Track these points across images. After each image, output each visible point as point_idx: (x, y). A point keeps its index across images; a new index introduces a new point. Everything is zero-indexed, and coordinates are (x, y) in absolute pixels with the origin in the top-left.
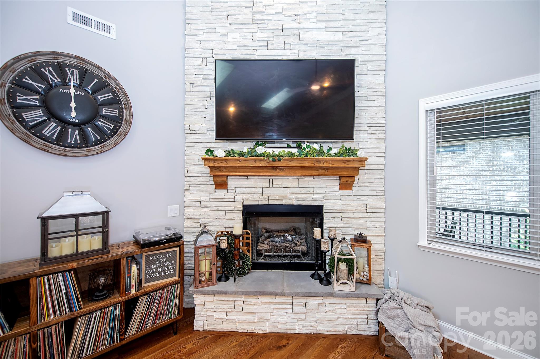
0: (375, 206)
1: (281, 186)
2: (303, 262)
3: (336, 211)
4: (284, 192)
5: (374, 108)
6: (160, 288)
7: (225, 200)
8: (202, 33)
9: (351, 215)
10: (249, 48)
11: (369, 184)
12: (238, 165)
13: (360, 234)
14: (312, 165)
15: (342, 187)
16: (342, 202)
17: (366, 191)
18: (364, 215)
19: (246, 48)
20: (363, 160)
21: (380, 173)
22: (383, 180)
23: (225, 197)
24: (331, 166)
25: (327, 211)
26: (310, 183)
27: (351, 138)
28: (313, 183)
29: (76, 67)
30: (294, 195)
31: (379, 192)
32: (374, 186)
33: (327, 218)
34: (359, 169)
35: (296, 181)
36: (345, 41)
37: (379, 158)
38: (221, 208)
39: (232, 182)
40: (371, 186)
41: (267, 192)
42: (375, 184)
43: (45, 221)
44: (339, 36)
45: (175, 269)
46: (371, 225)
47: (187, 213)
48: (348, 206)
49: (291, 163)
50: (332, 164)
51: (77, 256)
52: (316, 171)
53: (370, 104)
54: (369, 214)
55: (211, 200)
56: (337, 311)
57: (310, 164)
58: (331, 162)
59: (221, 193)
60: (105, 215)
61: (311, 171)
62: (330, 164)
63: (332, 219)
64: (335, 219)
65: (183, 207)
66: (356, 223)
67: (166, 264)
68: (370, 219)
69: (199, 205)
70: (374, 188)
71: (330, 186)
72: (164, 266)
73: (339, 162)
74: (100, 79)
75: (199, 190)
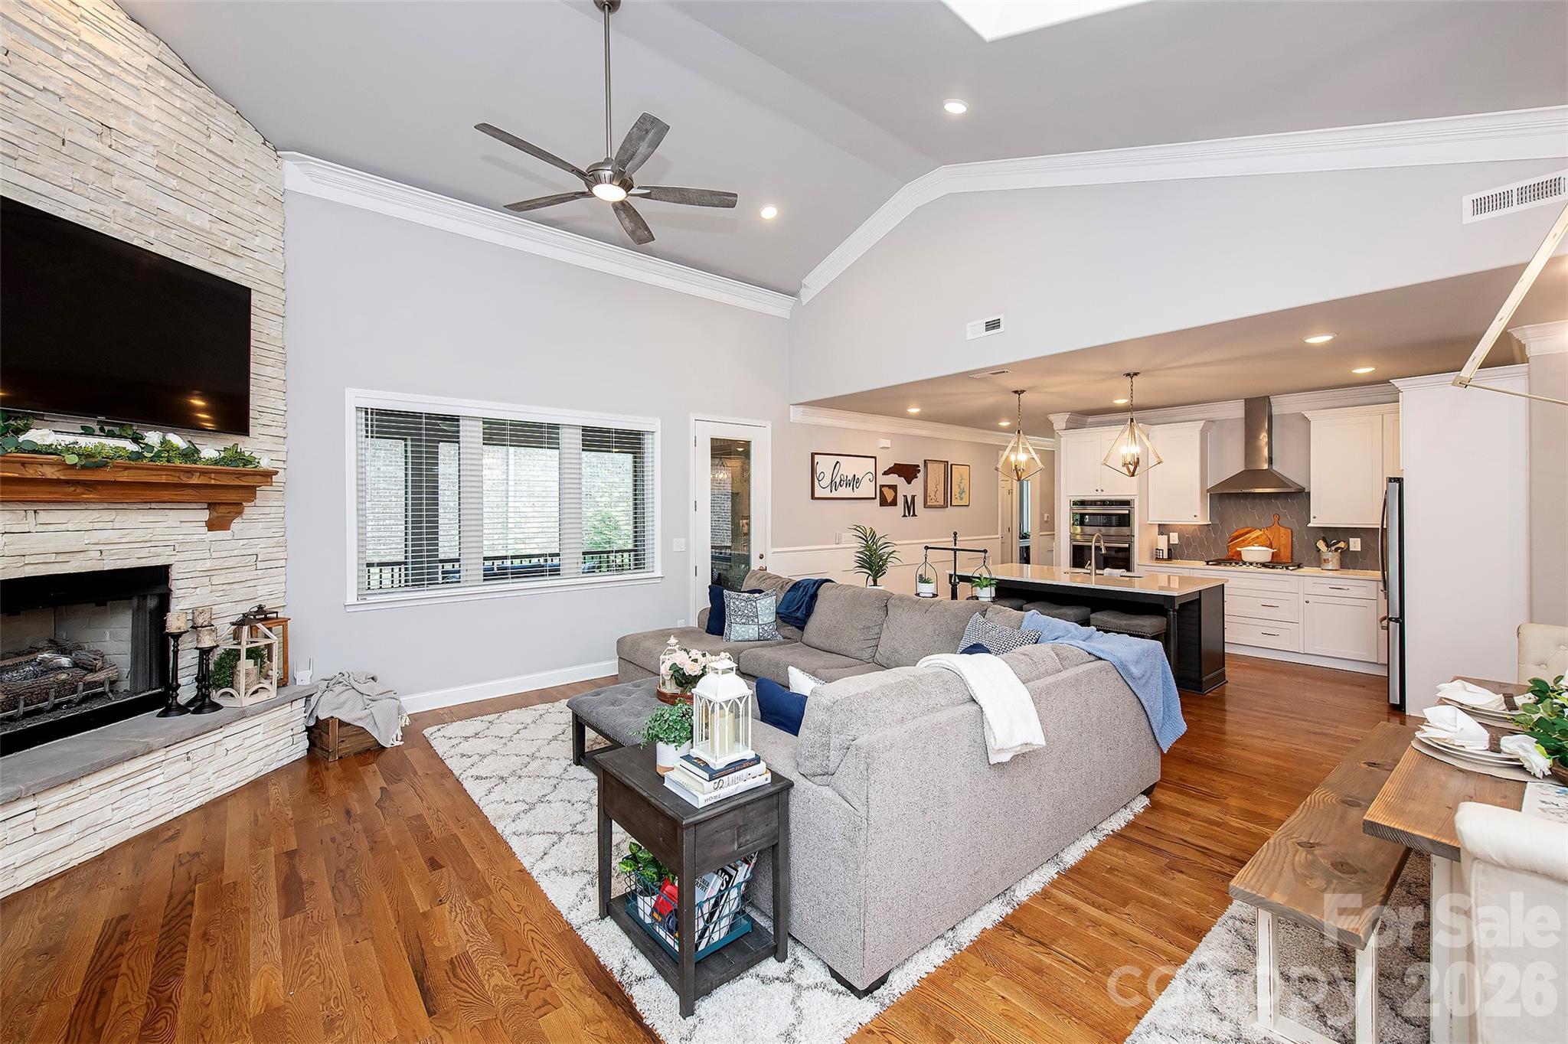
0: (272, 556)
2: (113, 703)
3: (202, 574)
9: (230, 577)
11: (261, 516)
13: (260, 607)
14: (176, 480)
15: (212, 526)
16: (215, 555)
18: (253, 574)
20: (268, 475)
21: (278, 497)
22: (283, 509)
24: (212, 482)
25: (178, 576)
27: (245, 431)
28: (151, 519)
30: (101, 547)
31: (277, 530)
32: (269, 520)
34: (258, 489)
35: (106, 516)
36: (213, 233)
40: (264, 520)
44: (201, 221)
46: (263, 592)
48: (223, 562)
50: (214, 479)
52: (174, 493)
54: (259, 572)
56: (247, 743)
57: (170, 478)
58: (213, 476)
61: (165, 492)
62: (211, 478)
63: (186, 591)
66: (240, 592)
68: (262, 582)
70: (269, 524)
71: (188, 524)
73: (229, 476)
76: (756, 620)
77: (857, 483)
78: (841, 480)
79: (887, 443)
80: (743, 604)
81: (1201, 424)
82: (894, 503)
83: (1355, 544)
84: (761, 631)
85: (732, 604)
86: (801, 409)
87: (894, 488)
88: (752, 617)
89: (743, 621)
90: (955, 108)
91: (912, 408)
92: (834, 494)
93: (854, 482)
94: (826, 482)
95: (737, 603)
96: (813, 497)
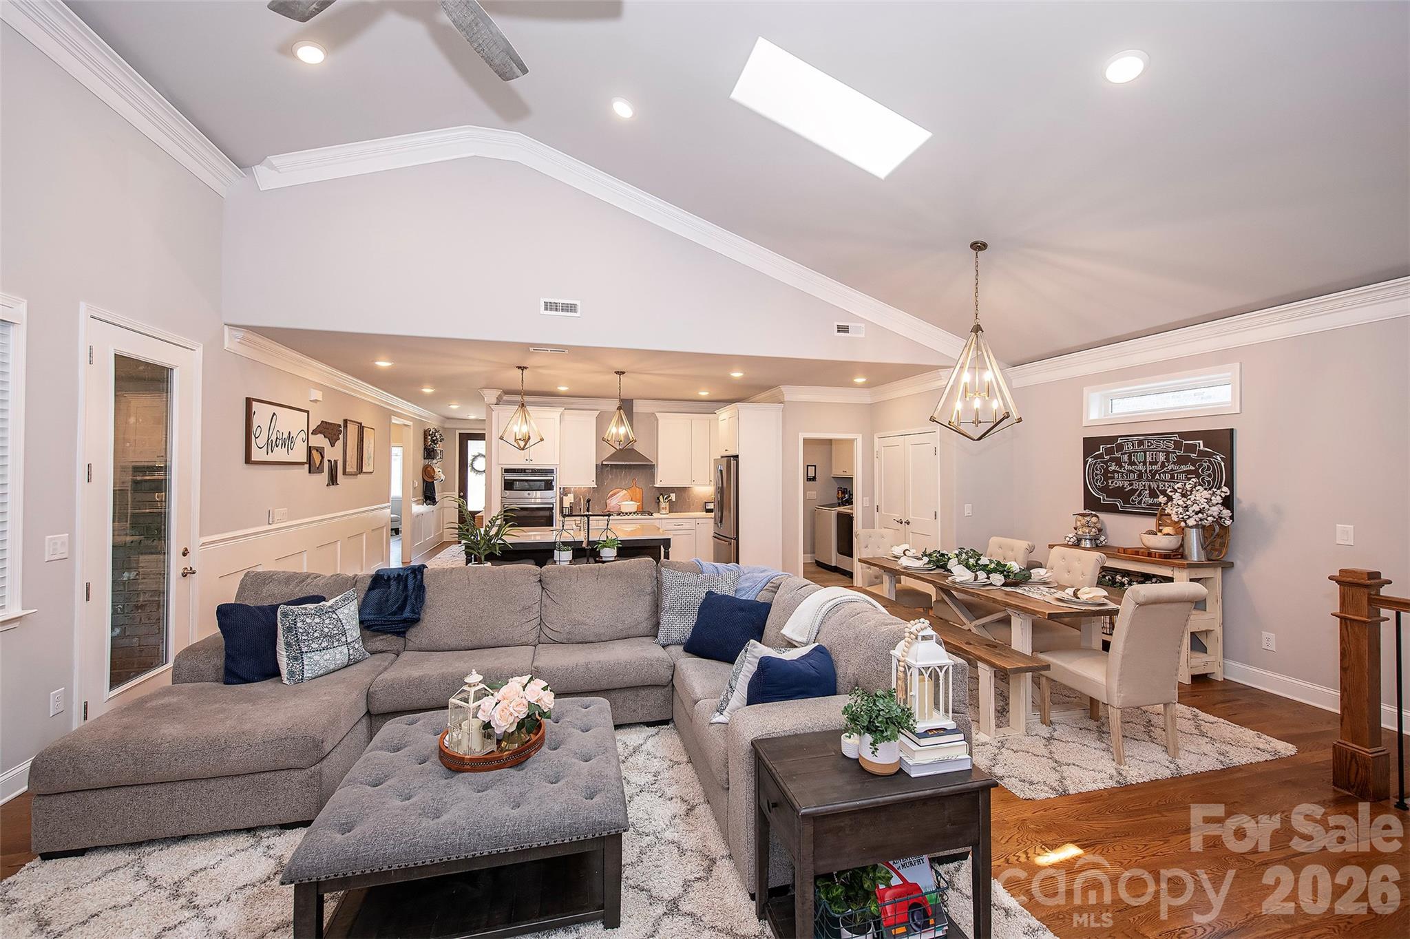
76: (343, 639)
77: (292, 443)
78: (277, 438)
79: (318, 395)
80: (317, 620)
81: (598, 413)
82: (320, 470)
83: (673, 496)
84: (351, 652)
85: (299, 625)
86: (240, 334)
87: (321, 451)
88: (333, 638)
89: (324, 644)
90: (623, 109)
91: (381, 361)
92: (271, 457)
93: (288, 442)
94: (262, 441)
95: (308, 620)
96: (248, 460)
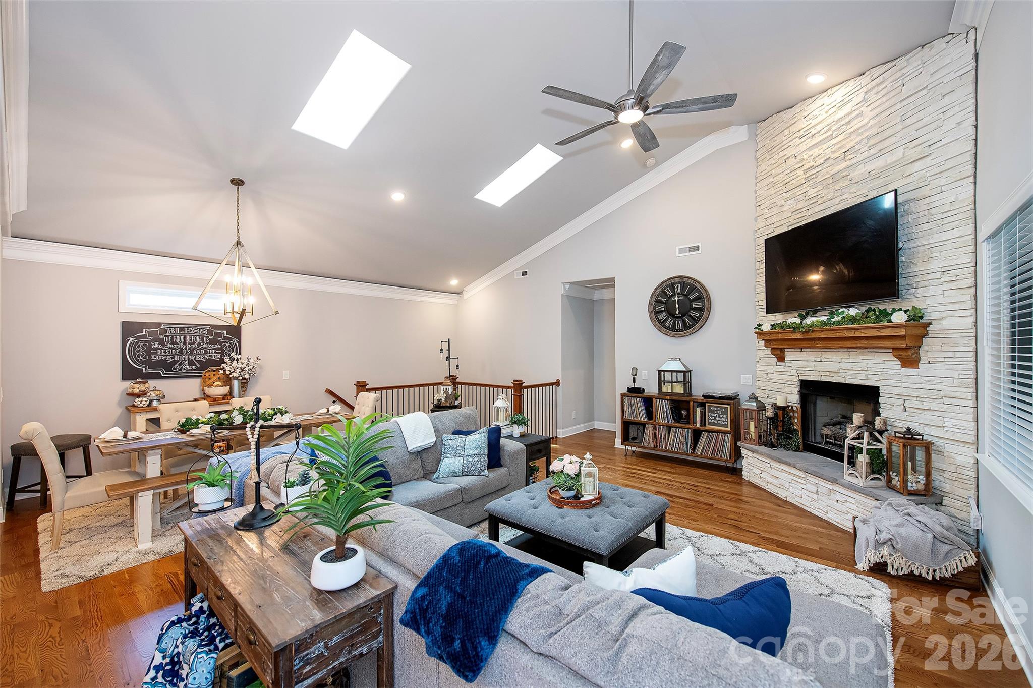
0: (955, 395)
1: (830, 360)
3: (896, 397)
4: (835, 367)
5: (952, 241)
6: (718, 432)
7: (784, 373)
8: (766, 211)
9: (918, 404)
10: (801, 210)
11: (945, 360)
12: (780, 338)
13: (909, 429)
15: (903, 364)
16: (904, 385)
17: (940, 370)
19: (799, 211)
21: (966, 342)
23: (784, 370)
24: (863, 335)
25: (885, 395)
26: (861, 357)
29: (679, 283)
31: (963, 372)
32: (956, 363)
33: (884, 405)
35: (846, 355)
37: (964, 318)
38: (780, 381)
39: (790, 355)
40: (950, 363)
41: (820, 366)
42: (957, 360)
43: (660, 372)
45: (727, 422)
46: (949, 424)
47: (758, 384)
48: (913, 391)
49: (822, 334)
51: (672, 394)
53: (945, 236)
55: (775, 373)
59: (781, 367)
60: (687, 373)
63: (891, 406)
64: (894, 408)
65: (755, 378)
67: (721, 416)
68: (947, 415)
69: (766, 377)
70: (954, 367)
71: (889, 362)
72: (719, 417)
74: (691, 285)
75: (765, 362)
